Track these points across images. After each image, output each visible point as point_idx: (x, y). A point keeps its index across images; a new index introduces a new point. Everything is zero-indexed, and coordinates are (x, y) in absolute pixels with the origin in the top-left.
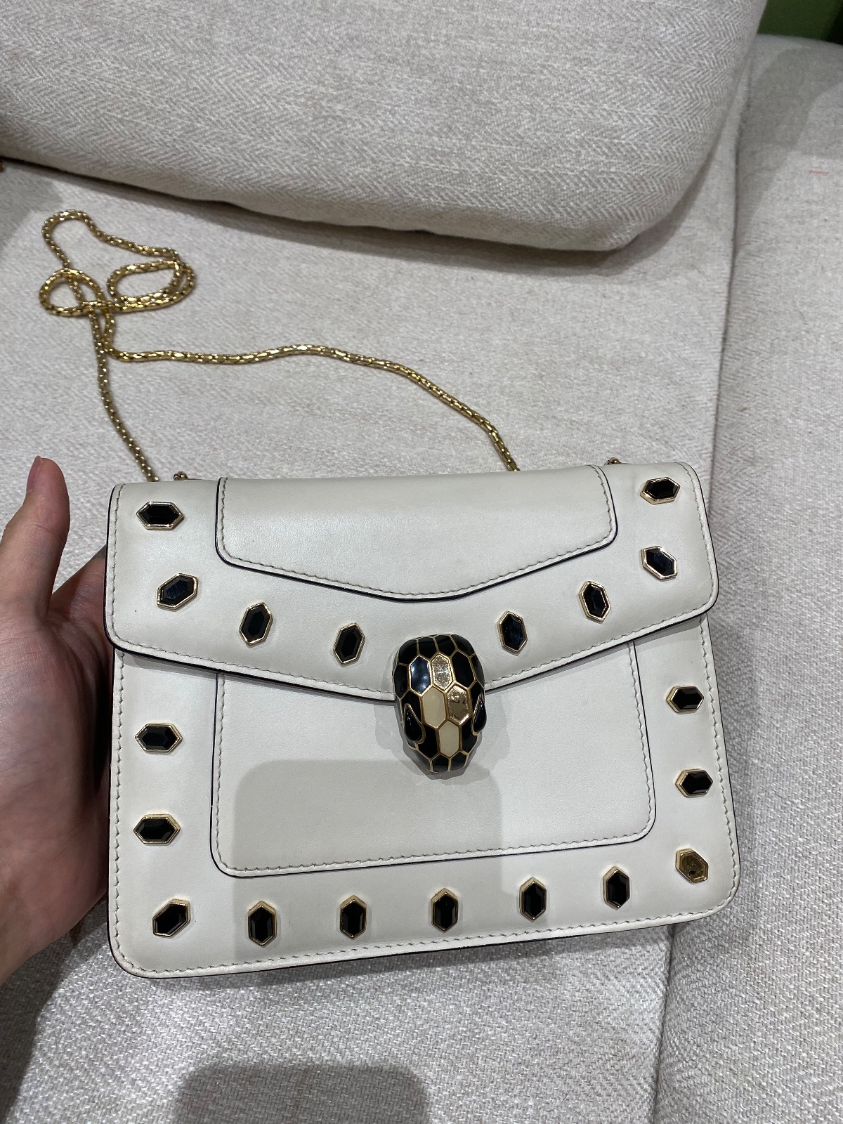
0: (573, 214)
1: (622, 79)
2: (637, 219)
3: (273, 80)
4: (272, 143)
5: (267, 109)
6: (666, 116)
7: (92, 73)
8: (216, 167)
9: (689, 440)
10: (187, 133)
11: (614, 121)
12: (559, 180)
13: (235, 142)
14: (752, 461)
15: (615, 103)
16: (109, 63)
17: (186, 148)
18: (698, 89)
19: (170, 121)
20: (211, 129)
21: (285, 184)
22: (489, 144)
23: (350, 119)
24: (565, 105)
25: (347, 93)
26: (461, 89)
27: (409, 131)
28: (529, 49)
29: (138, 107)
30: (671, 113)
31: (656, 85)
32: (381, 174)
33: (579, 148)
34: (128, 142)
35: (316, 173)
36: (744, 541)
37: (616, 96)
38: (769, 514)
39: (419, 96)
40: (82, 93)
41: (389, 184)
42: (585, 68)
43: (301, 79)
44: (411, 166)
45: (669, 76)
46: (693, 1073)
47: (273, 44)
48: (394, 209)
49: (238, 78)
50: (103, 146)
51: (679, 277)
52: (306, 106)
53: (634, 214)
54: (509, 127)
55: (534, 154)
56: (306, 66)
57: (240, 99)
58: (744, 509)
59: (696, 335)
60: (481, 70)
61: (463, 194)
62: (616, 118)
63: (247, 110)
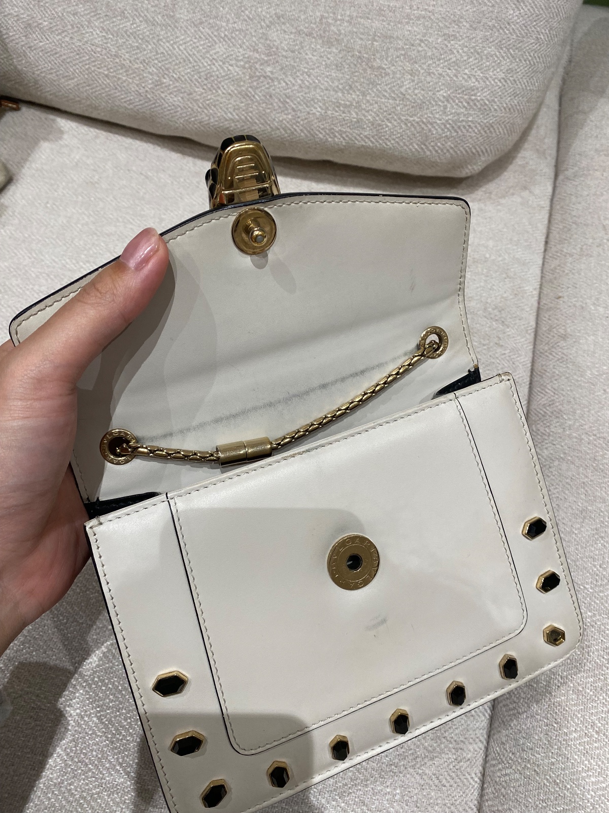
0: (439, 151)
1: (480, 50)
2: (486, 154)
3: (220, 47)
4: (219, 95)
5: (215, 69)
6: (511, 79)
7: (85, 39)
8: (178, 111)
9: (520, 320)
10: (156, 86)
11: (472, 83)
12: (430, 127)
13: (191, 94)
14: (564, 337)
15: (474, 69)
16: (98, 33)
17: (155, 97)
18: (535, 57)
19: (144, 77)
20: (174, 83)
21: (228, 126)
22: (379, 99)
23: (277, 78)
24: (437, 71)
25: (275, 58)
26: (359, 57)
27: (320, 88)
28: (412, 27)
29: (119, 66)
30: (515, 76)
31: (504, 55)
32: (299, 120)
33: (446, 103)
34: (112, 92)
35: (251, 118)
36: (556, 396)
37: (475, 64)
38: (575, 377)
39: (329, 62)
40: (78, 54)
41: (304, 128)
42: (452, 42)
43: (241, 47)
44: (321, 115)
45: (514, 48)
46: (509, 772)
47: (220, 20)
48: (307, 146)
49: (194, 45)
50: (94, 94)
51: (515, 196)
52: (244, 67)
53: (484, 151)
54: (394, 86)
55: (412, 107)
56: (244, 37)
57: (195, 61)
58: (557, 372)
59: (526, 241)
60: (375, 43)
61: (359, 135)
62: (474, 80)
63: (200, 70)
